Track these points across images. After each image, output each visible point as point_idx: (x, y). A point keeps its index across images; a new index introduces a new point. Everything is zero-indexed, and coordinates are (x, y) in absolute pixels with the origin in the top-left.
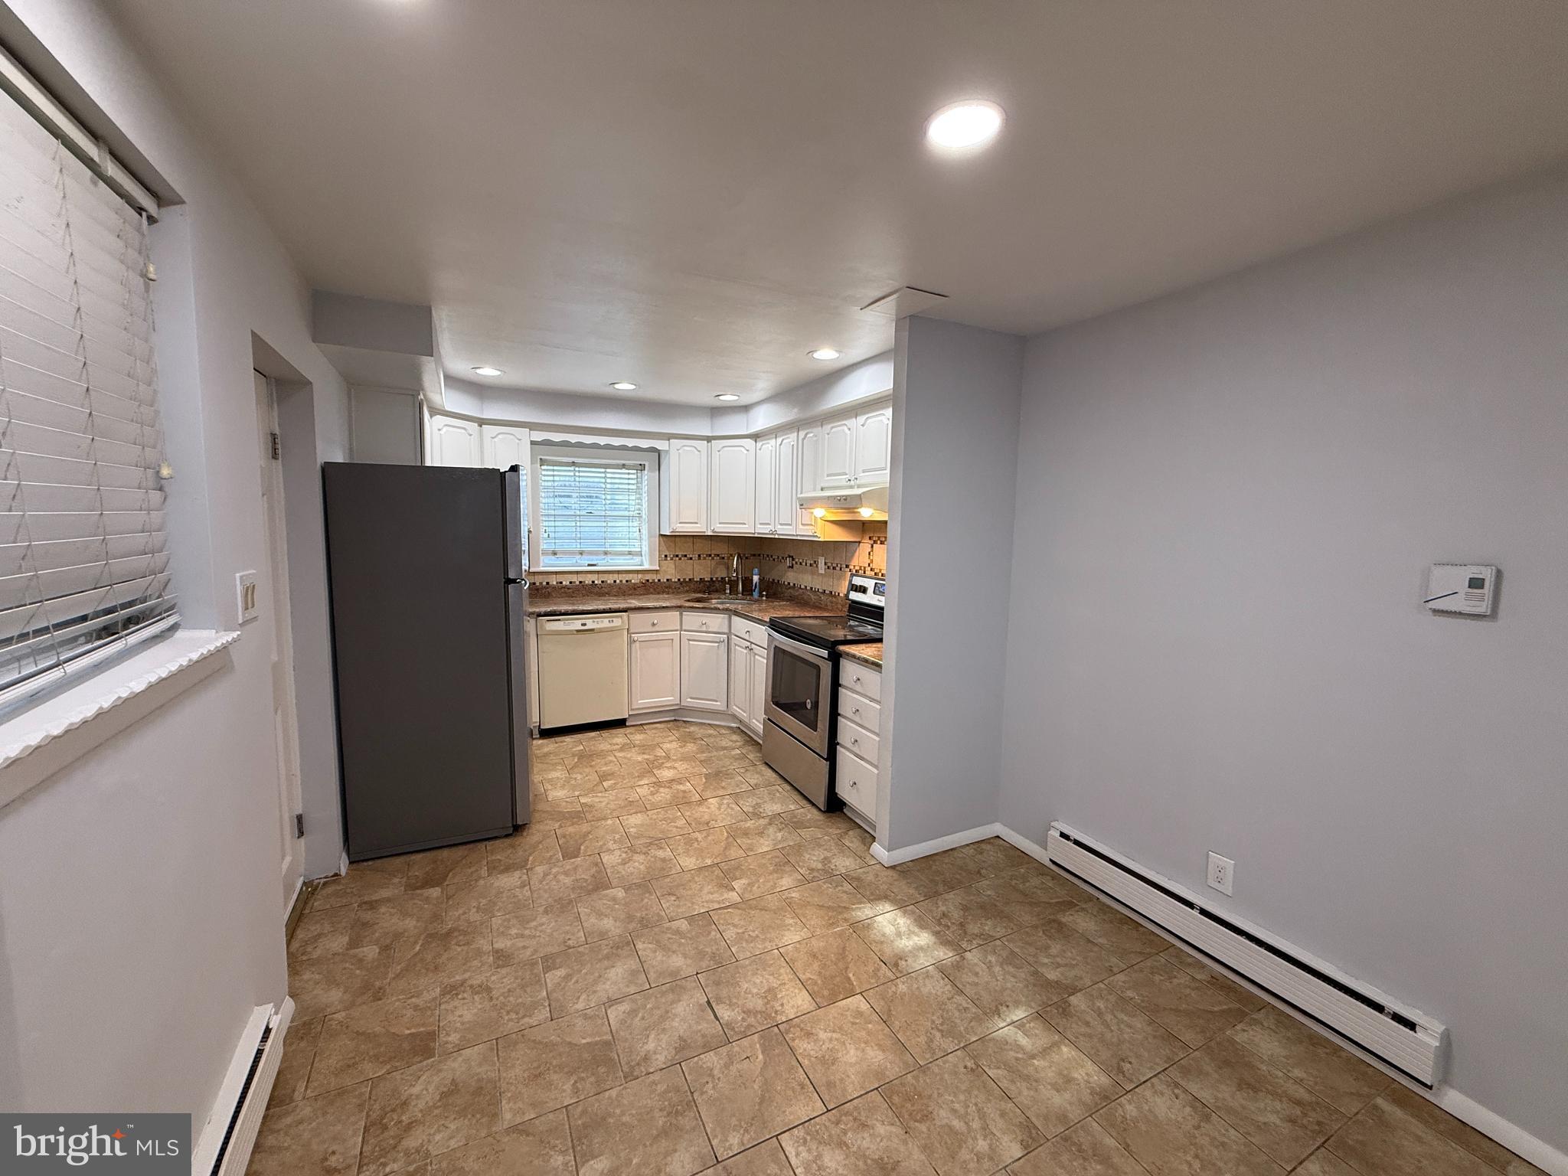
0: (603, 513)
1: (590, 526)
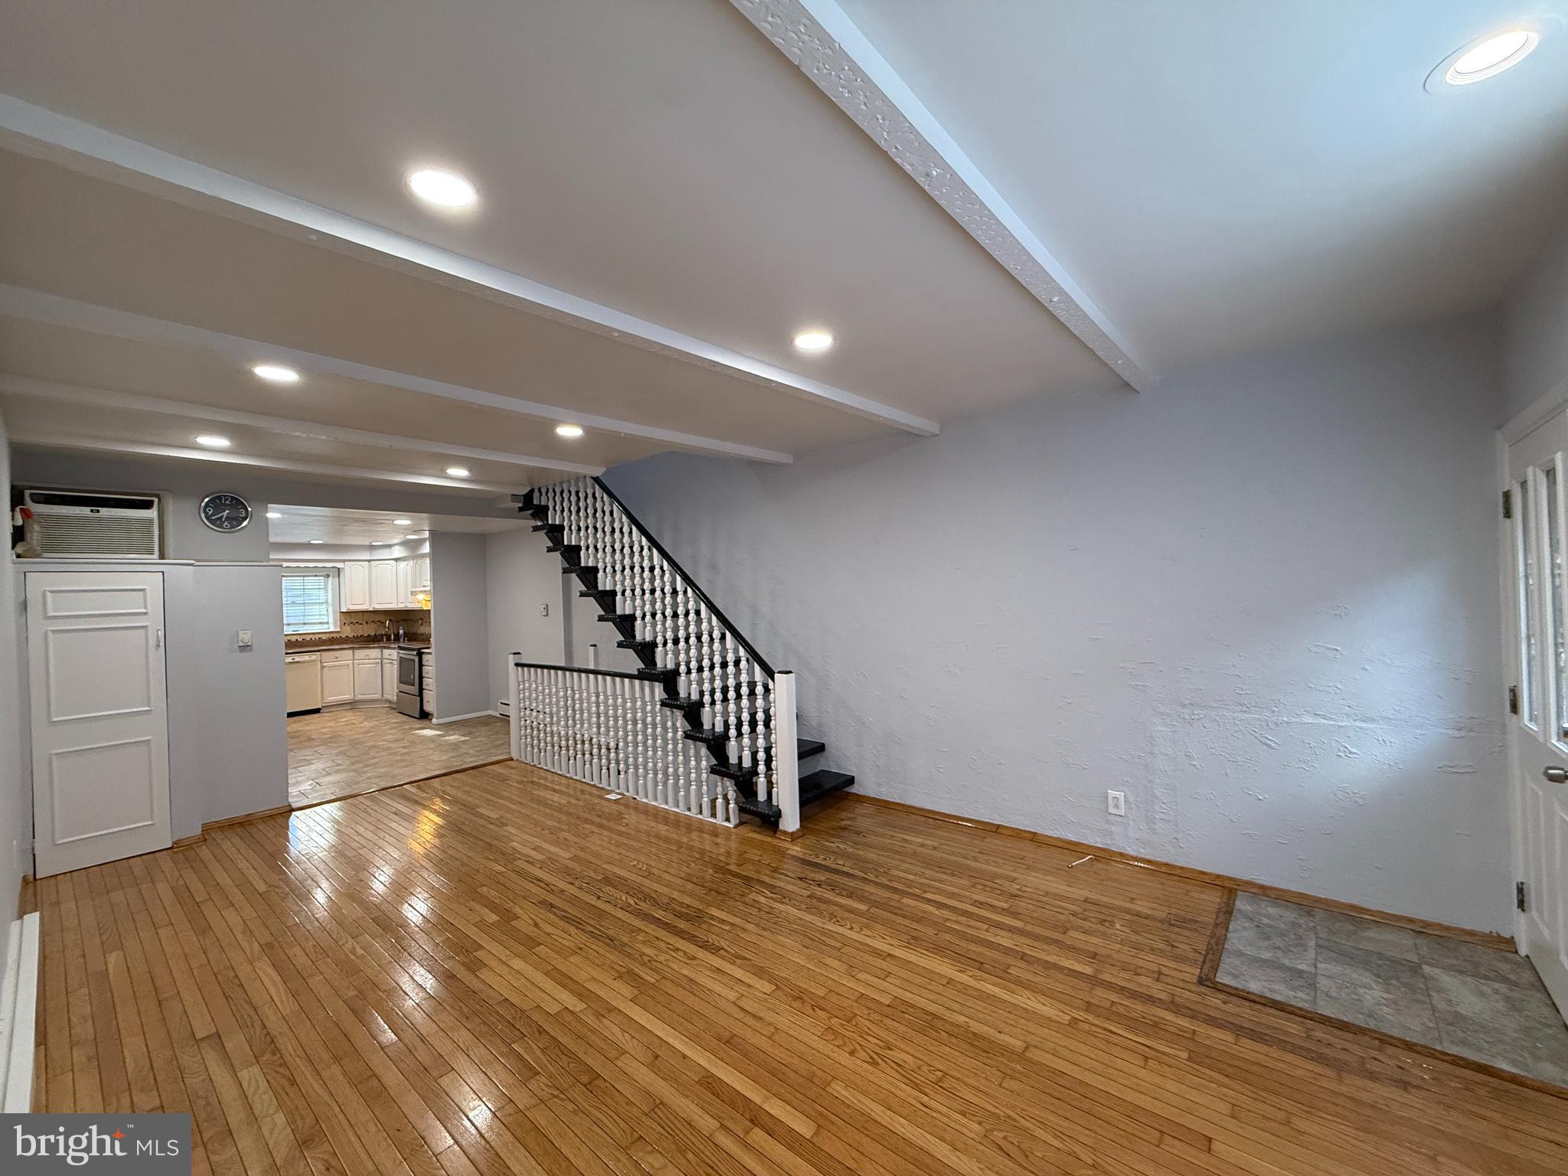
1: (293, 609)
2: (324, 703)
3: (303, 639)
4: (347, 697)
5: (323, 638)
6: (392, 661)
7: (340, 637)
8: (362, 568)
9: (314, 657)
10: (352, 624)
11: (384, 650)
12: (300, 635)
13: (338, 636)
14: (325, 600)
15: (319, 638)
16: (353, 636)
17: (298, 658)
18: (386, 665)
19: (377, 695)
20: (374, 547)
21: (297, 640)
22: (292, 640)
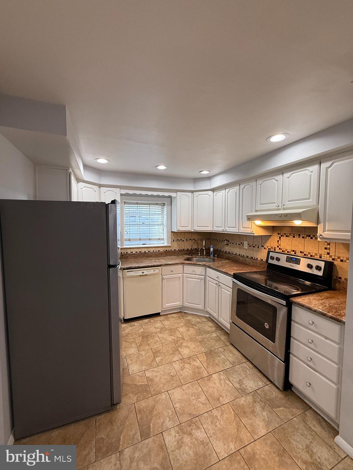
0: (149, 223)
1: (143, 229)
2: (163, 308)
3: (149, 251)
4: (178, 303)
5: (161, 251)
6: (220, 284)
7: (171, 250)
8: (188, 198)
9: (157, 270)
10: (178, 241)
11: (208, 269)
12: (147, 248)
13: (169, 249)
14: (162, 222)
15: (158, 251)
16: (179, 250)
17: (146, 271)
18: (209, 282)
19: (200, 306)
20: (196, 180)
21: (145, 252)
22: (142, 252)
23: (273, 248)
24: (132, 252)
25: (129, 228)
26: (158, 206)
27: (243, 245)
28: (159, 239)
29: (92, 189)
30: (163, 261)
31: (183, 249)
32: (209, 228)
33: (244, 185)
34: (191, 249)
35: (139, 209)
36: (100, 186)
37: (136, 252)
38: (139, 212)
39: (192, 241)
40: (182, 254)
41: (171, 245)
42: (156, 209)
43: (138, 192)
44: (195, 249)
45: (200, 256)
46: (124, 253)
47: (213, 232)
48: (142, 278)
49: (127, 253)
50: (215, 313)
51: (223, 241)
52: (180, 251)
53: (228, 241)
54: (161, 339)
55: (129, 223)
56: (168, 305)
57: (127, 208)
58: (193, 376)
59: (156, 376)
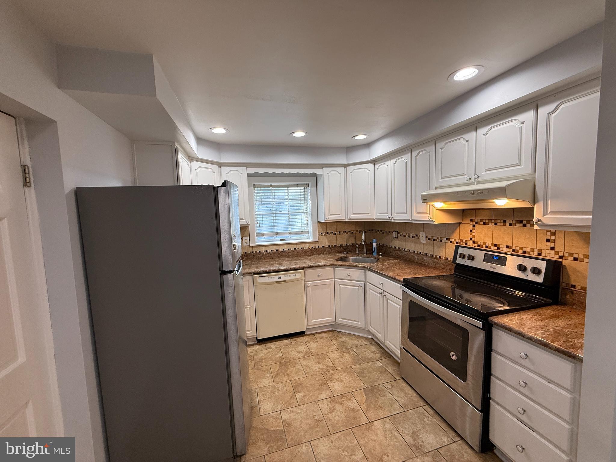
0: (287, 212)
1: (280, 219)
2: (308, 326)
3: (288, 249)
4: (329, 319)
5: (305, 248)
6: (385, 293)
7: (319, 247)
8: (339, 174)
9: (299, 275)
10: (328, 234)
11: (368, 272)
12: (286, 244)
13: (316, 246)
14: (306, 210)
15: (301, 248)
16: (329, 246)
17: (284, 277)
18: (371, 291)
19: (359, 323)
20: (350, 149)
21: (284, 250)
22: (280, 250)
23: (464, 241)
24: (267, 251)
25: (261, 219)
26: (299, 188)
27: (418, 238)
28: (302, 233)
29: (210, 170)
30: (307, 263)
31: (335, 246)
32: (370, 215)
33: (418, 151)
34: (347, 245)
35: (274, 193)
36: (221, 165)
37: (272, 251)
38: (274, 197)
39: (347, 233)
40: (334, 252)
41: (318, 241)
42: (297, 192)
43: (270, 171)
44: (351, 245)
45: (359, 254)
46: (256, 252)
47: (376, 220)
48: (278, 285)
49: (260, 252)
50: (380, 334)
51: (390, 232)
52: (330, 248)
53: (398, 233)
54: (304, 367)
55: (261, 213)
56: (315, 321)
57: (258, 193)
58: (346, 423)
59: (295, 419)
